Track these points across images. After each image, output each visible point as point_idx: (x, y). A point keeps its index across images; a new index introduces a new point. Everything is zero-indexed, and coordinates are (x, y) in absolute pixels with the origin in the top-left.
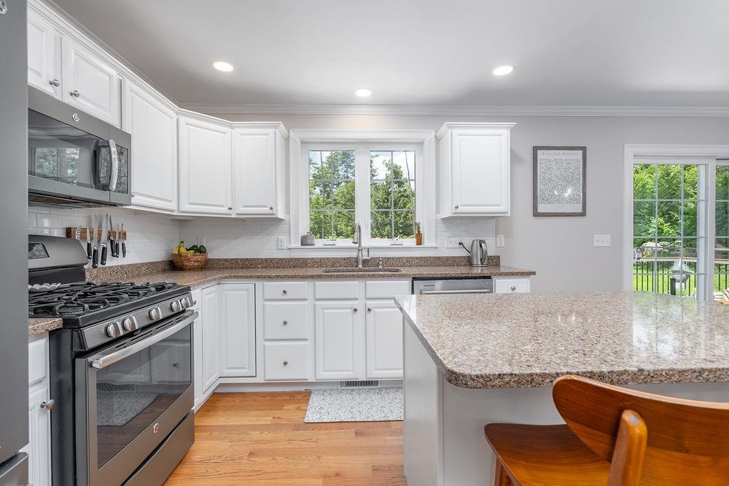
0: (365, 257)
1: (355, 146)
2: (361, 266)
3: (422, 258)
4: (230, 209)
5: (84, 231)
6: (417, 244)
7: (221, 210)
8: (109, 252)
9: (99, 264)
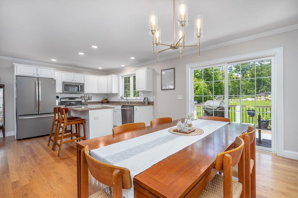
2: (127, 103)
5: (83, 97)
7: (105, 92)
8: (88, 99)
9: (86, 101)
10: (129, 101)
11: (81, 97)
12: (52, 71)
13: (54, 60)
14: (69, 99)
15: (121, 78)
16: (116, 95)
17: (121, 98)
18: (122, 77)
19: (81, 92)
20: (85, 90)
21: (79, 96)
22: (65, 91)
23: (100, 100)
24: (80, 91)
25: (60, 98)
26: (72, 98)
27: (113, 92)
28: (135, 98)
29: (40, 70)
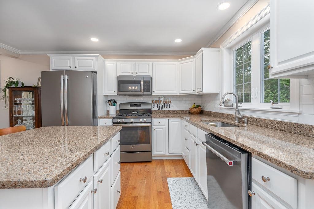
2: (237, 122)
4: (194, 91)
5: (156, 101)
7: (191, 92)
8: (164, 106)
9: (160, 109)
11: (153, 101)
12: (94, 58)
13: (95, 40)
14: (131, 106)
15: (225, 52)
16: (214, 96)
18: (230, 49)
19: (146, 93)
20: (153, 89)
22: (119, 91)
23: (186, 106)
25: (118, 104)
26: (135, 104)
27: (206, 90)
29: (77, 59)
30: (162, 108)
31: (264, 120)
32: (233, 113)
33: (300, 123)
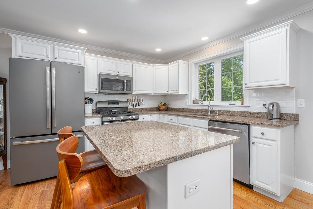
0: (211, 110)
1: (214, 60)
2: (209, 114)
3: (240, 112)
4: (167, 92)
5: (131, 99)
6: (242, 105)
7: (164, 93)
8: (137, 104)
9: (135, 107)
10: (214, 108)
11: (128, 100)
12: (80, 51)
13: (82, 31)
14: (109, 104)
15: (193, 66)
17: (195, 102)
18: (196, 64)
19: (127, 92)
20: (134, 89)
21: (124, 98)
22: (102, 89)
23: (154, 104)
24: (127, 90)
25: (95, 102)
26: (114, 103)
27: (180, 93)
28: (226, 103)
29: (58, 49)
30: (136, 106)
31: (228, 111)
32: (206, 108)
33: (250, 111)
